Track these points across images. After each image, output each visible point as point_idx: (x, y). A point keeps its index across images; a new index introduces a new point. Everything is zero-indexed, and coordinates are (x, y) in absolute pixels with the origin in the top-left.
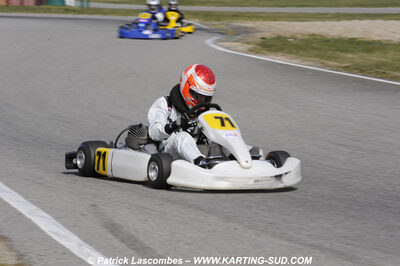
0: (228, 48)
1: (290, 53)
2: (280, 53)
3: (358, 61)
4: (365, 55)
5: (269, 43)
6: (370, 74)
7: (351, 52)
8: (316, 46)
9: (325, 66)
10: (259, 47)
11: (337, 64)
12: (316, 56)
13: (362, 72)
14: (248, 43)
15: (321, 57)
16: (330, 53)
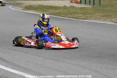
0: (16, 9)
1: (34, 10)
2: (31, 10)
3: (53, 12)
5: (28, 7)
6: (57, 16)
8: (41, 8)
12: (41, 11)
13: (54, 15)
14: (22, 7)
15: (43, 11)
16: (45, 10)
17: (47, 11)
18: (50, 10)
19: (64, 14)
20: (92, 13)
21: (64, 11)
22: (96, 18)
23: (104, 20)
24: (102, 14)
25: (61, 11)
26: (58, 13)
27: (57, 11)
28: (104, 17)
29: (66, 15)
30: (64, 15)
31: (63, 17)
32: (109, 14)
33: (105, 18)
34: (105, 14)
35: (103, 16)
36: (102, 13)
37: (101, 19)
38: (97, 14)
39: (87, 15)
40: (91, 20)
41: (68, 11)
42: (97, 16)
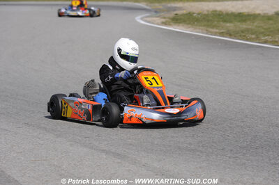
0: (149, 22)
3: (231, 28)
4: (239, 24)
7: (231, 22)
9: (208, 32)
10: (170, 20)
11: (217, 31)
12: (204, 26)
13: (230, 35)
15: (208, 26)
26: (242, 32)
30: (253, 36)
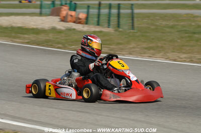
17: (19, 38)
18: (26, 36)
19: (59, 43)
20: (121, 42)
21: (58, 37)
22: (133, 51)
23: (151, 55)
24: (145, 45)
25: (51, 36)
27: (42, 37)
28: (149, 50)
29: (66, 45)
31: (58, 48)
32: (159, 45)
33: (152, 51)
34: (151, 45)
35: (146, 48)
36: (144, 42)
37: (145, 53)
38: (133, 45)
39: (111, 47)
40: (123, 54)
41: (66, 38)
42: (133, 48)
